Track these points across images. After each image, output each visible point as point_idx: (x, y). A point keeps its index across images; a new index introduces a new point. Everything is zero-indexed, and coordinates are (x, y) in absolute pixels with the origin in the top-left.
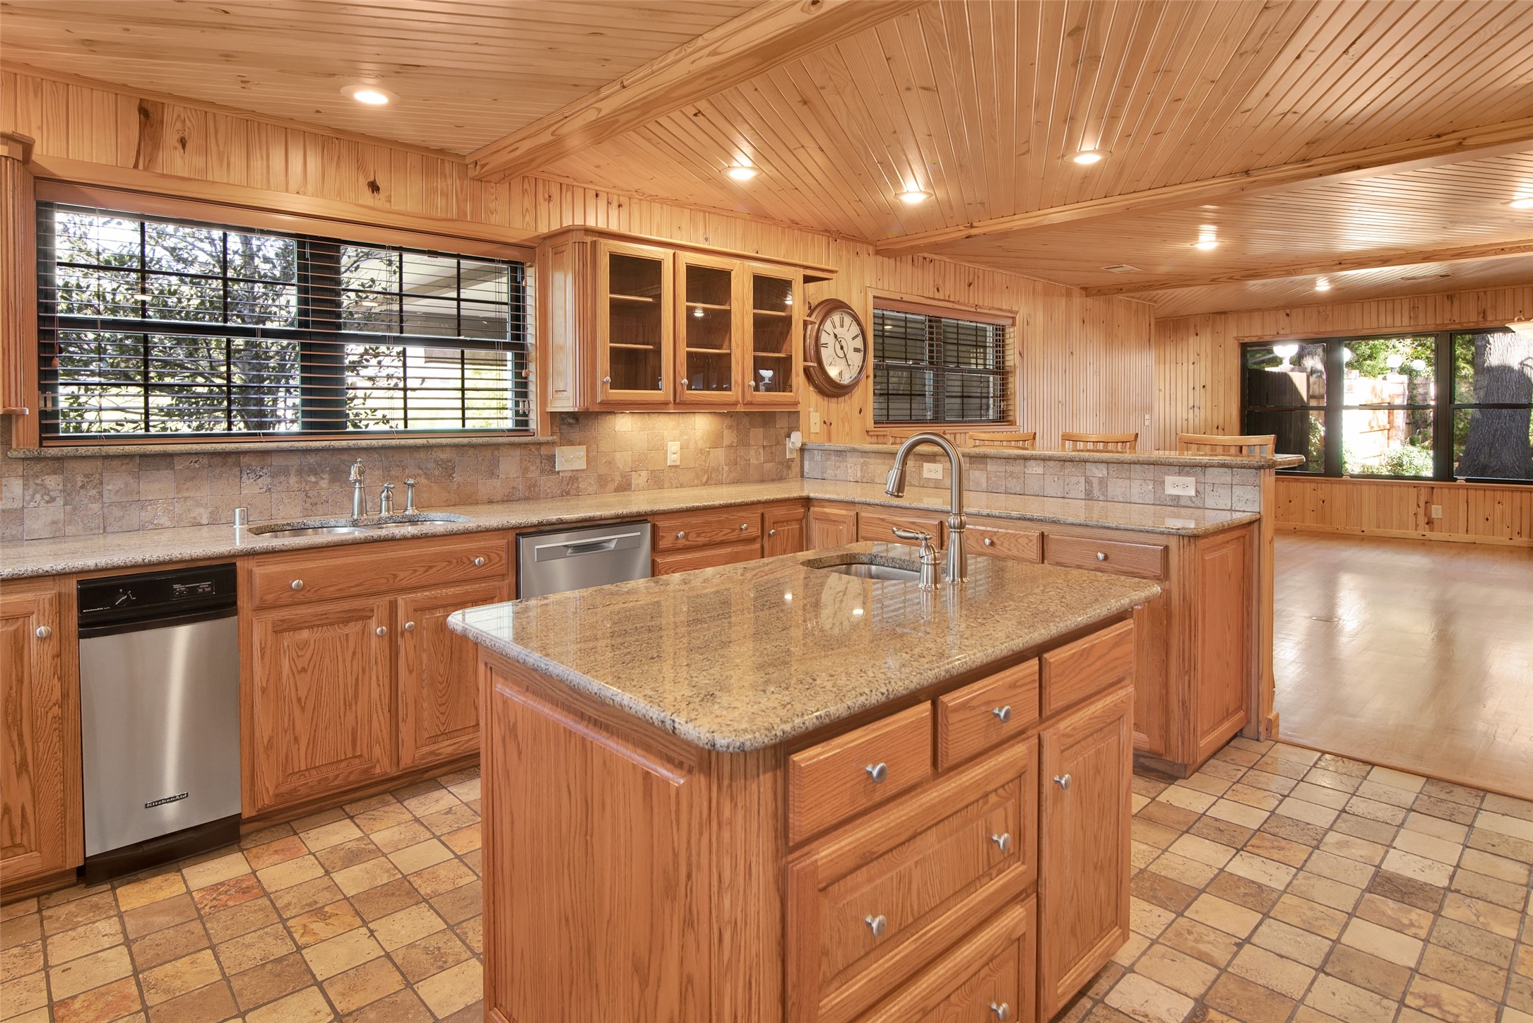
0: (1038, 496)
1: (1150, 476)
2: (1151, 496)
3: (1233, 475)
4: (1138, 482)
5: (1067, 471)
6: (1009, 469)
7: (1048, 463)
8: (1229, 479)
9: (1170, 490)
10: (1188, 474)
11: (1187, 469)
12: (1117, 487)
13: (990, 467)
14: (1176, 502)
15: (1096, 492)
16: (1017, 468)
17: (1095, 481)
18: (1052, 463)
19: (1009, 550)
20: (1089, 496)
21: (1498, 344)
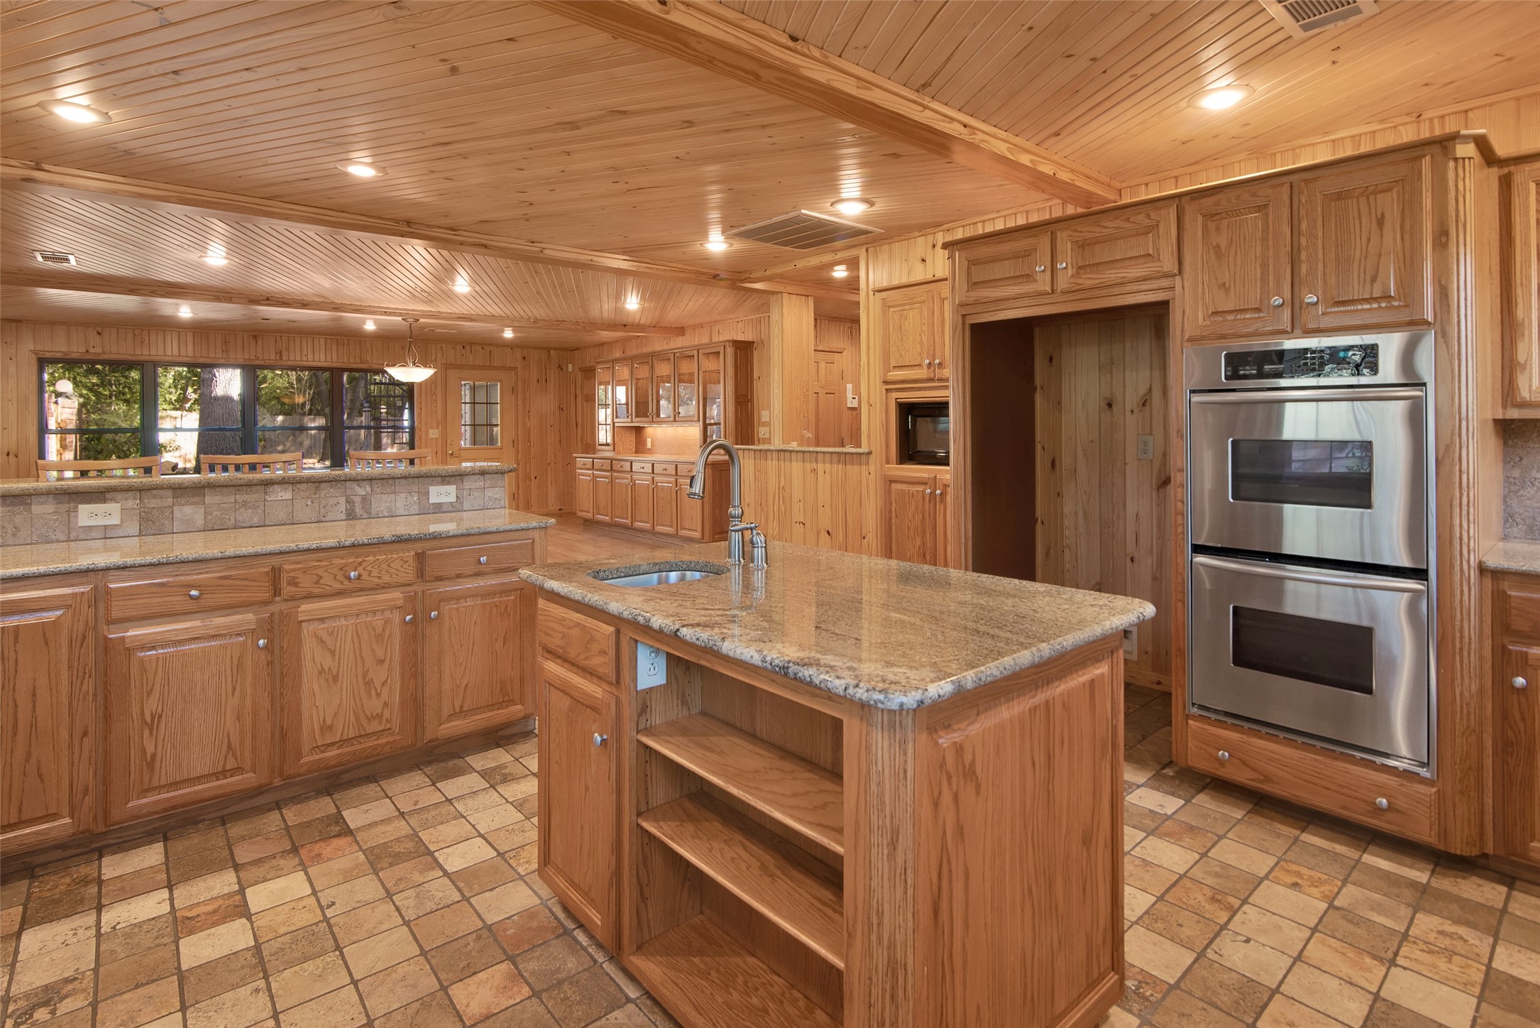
0: (284, 524)
1: (415, 488)
2: (416, 507)
3: (485, 480)
4: (404, 496)
5: (323, 493)
6: (240, 498)
7: (298, 486)
8: (482, 483)
9: (434, 499)
10: (448, 483)
11: (448, 479)
12: (382, 502)
13: (208, 499)
14: (439, 508)
15: (358, 511)
16: (252, 497)
17: (357, 500)
18: (303, 486)
19: (380, 578)
20: (351, 516)
21: (222, 377)
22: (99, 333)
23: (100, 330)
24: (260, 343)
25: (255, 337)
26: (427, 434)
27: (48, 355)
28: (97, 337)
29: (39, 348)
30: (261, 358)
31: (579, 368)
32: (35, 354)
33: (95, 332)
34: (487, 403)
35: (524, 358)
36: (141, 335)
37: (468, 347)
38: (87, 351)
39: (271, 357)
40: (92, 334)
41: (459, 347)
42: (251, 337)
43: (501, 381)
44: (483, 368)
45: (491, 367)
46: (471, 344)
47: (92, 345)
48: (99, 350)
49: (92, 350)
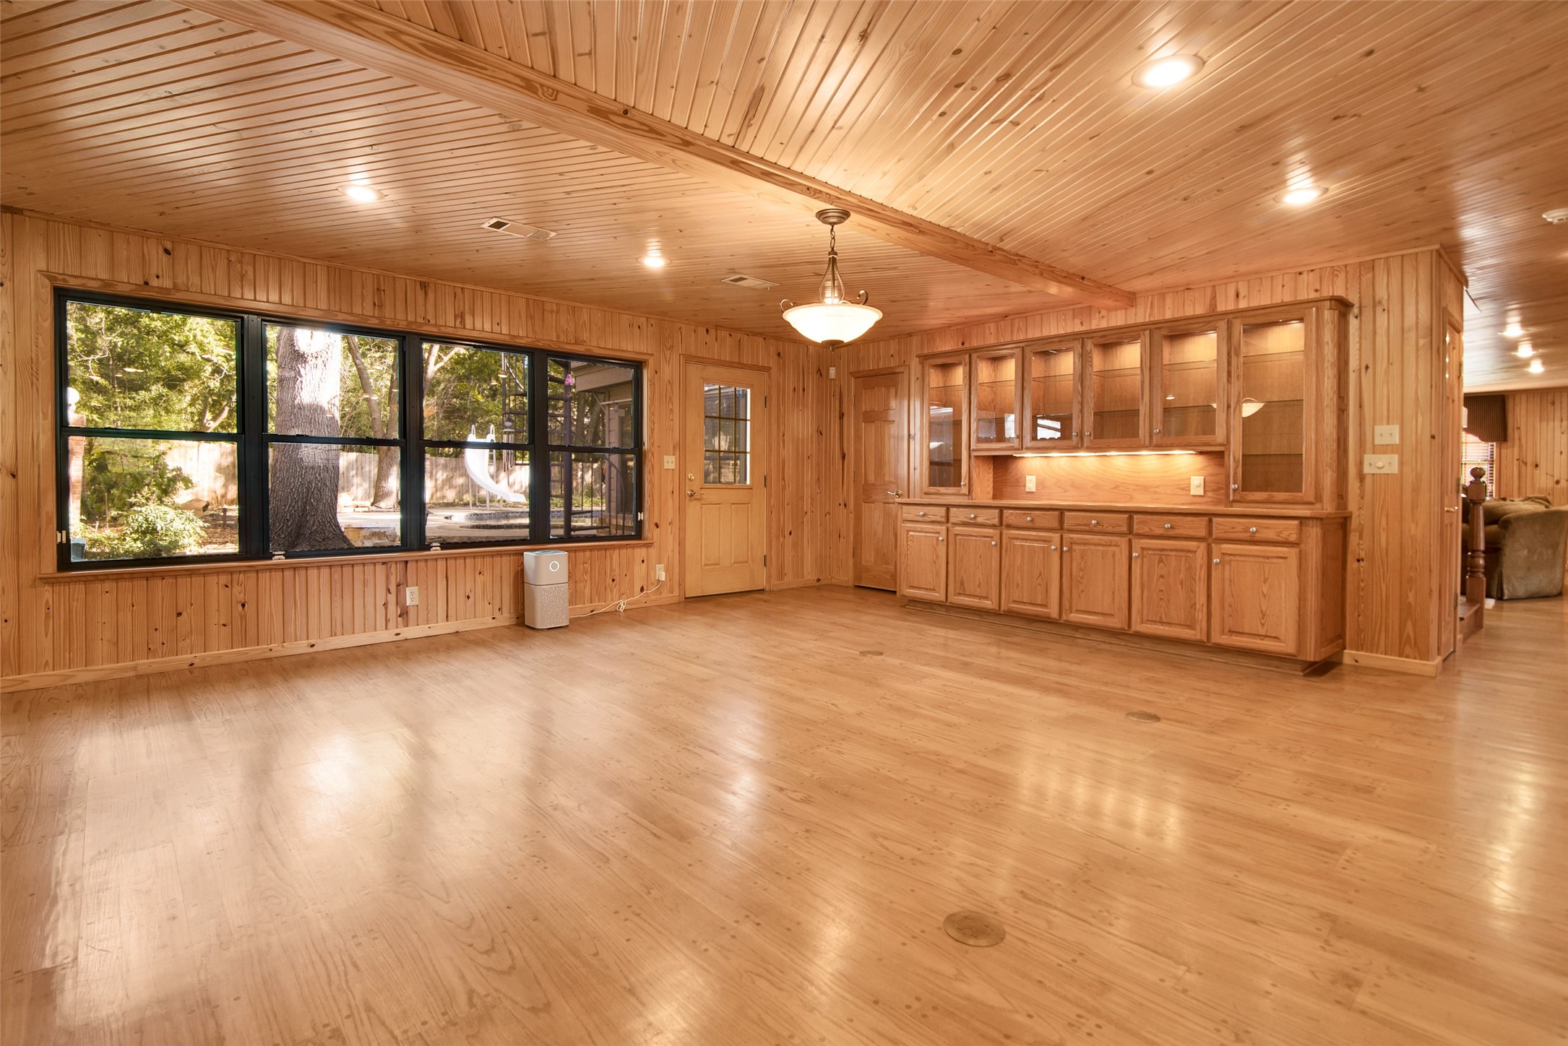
21: (309, 377)
22: (167, 252)
23: (169, 246)
24: (431, 295)
25: (424, 286)
26: (661, 463)
27: (73, 283)
28: (165, 257)
29: (56, 268)
30: (432, 322)
31: (851, 374)
32: (49, 277)
33: (161, 251)
34: (735, 419)
35: (779, 354)
36: (241, 262)
37: (712, 332)
38: (146, 283)
39: (448, 323)
40: (154, 252)
41: (702, 331)
42: (418, 286)
43: (751, 387)
44: (730, 365)
45: (741, 366)
46: (717, 327)
47: (154, 271)
48: (167, 283)
49: (154, 283)
